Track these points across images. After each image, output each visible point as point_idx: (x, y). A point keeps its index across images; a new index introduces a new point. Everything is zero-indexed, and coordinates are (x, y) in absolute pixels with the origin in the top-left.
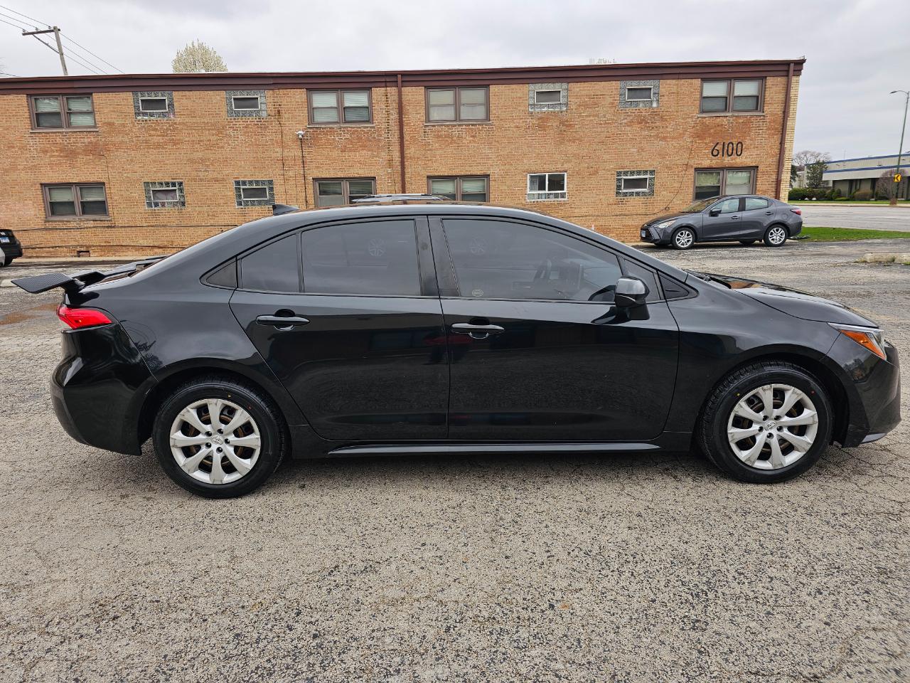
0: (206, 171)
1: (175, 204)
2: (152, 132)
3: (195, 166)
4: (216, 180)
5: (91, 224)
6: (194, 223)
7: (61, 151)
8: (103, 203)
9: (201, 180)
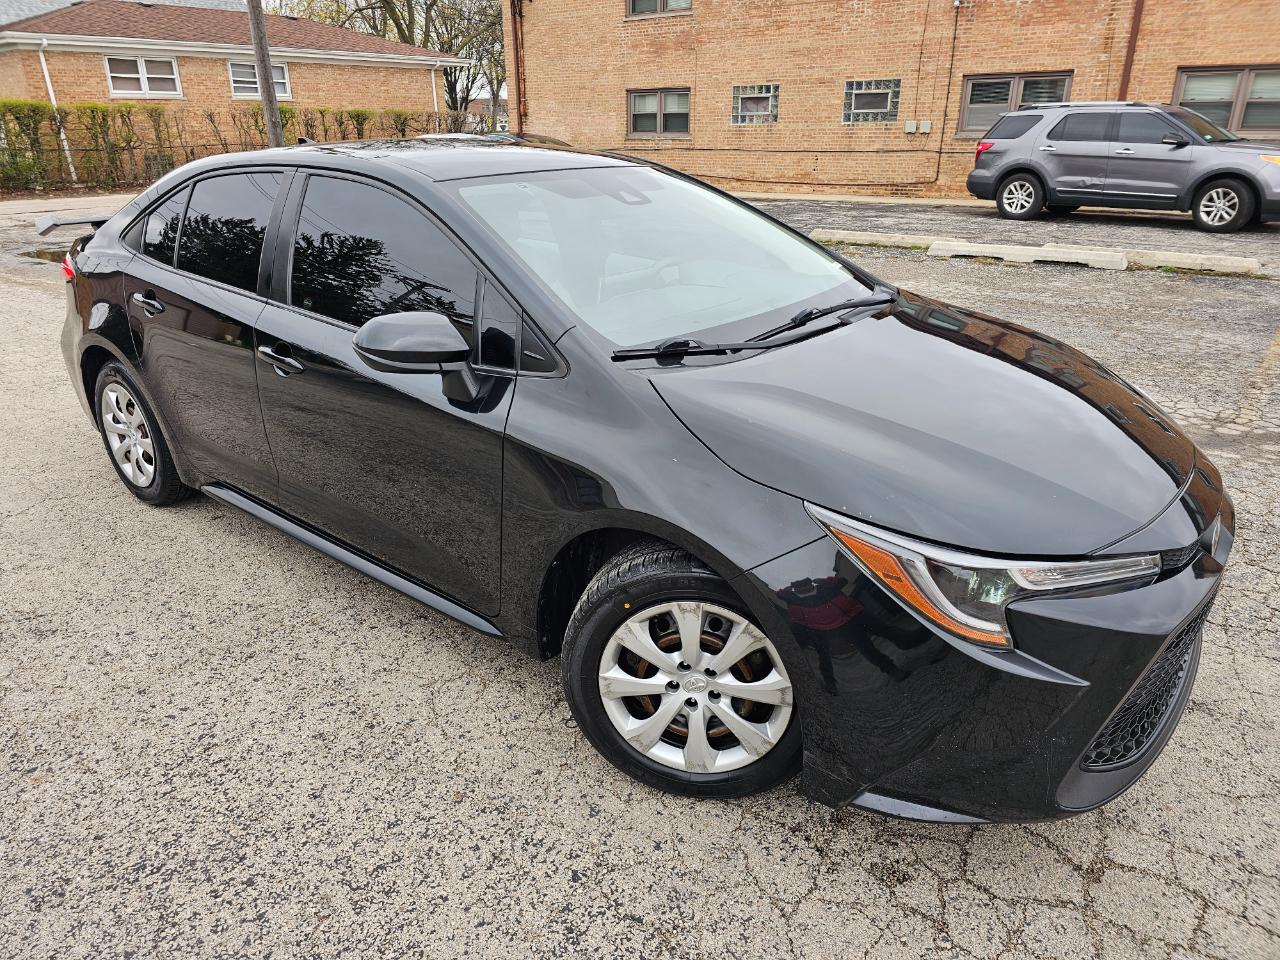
0: (811, 68)
1: (766, 119)
2: (754, 12)
3: (799, 60)
4: (822, 82)
5: (669, 144)
6: (784, 147)
7: (651, 45)
8: (686, 116)
9: (803, 82)
